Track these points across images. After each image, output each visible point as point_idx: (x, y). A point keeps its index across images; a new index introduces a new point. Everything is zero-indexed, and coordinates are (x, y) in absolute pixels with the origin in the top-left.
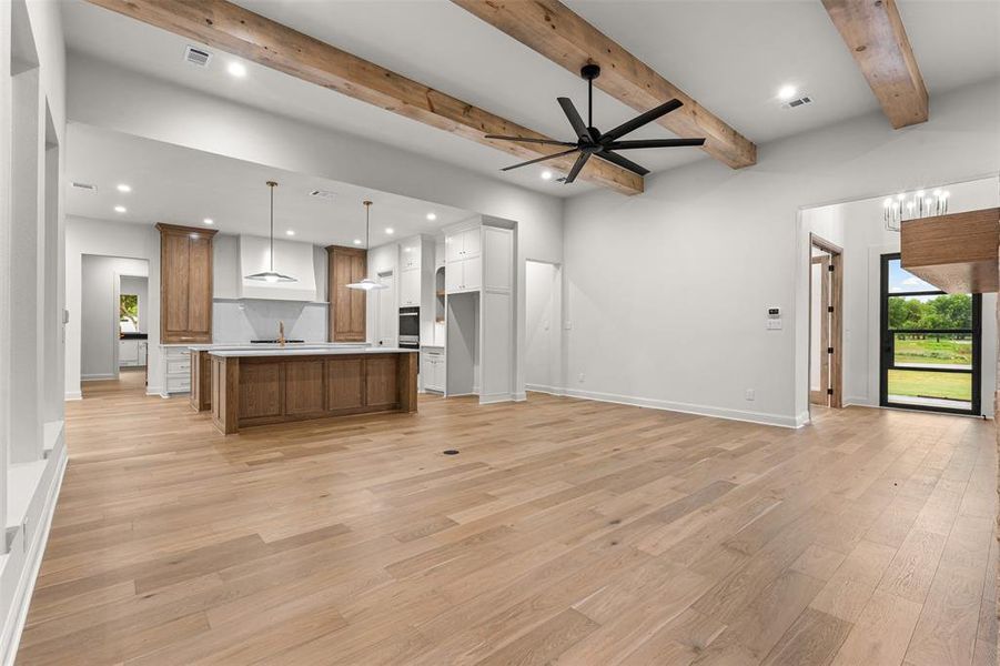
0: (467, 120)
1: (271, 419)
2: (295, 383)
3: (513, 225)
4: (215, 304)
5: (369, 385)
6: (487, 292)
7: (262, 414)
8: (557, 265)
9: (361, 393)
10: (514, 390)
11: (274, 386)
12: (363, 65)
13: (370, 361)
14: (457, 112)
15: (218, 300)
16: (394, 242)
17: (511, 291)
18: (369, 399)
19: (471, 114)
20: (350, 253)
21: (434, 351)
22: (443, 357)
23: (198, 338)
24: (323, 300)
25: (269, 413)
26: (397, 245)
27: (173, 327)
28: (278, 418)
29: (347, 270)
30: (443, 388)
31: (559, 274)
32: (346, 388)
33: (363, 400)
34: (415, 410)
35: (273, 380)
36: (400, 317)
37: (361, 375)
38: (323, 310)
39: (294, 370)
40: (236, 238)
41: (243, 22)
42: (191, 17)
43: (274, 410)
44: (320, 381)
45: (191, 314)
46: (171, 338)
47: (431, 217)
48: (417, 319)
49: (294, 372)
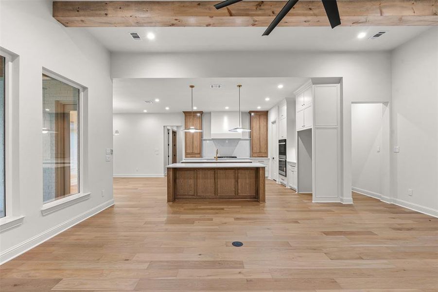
0: (260, 12)
1: (190, 197)
2: (201, 180)
3: (339, 80)
4: (204, 142)
5: (239, 184)
6: (317, 128)
7: (186, 194)
8: (385, 103)
9: (235, 188)
10: (342, 195)
11: (191, 182)
12: (182, 5)
13: (240, 171)
14: (252, 10)
15: (205, 140)
16: (276, 105)
17: (339, 126)
18: (239, 191)
19: (262, 7)
20: (259, 114)
21: (293, 165)
22: (296, 169)
23: (196, 156)
24: (248, 137)
25: (190, 194)
26: (278, 106)
27: (188, 151)
28: (193, 197)
29: (258, 122)
30: (296, 187)
31: (388, 109)
32: (227, 185)
33: (236, 192)
34: (264, 201)
35: (191, 179)
36: (279, 145)
37: (235, 178)
38: (248, 142)
39: (201, 174)
40: (210, 113)
41: (120, 8)
42: (99, 15)
43: (192, 193)
44: (213, 180)
45: (194, 146)
46: (188, 156)
47: (280, 86)
48: (285, 145)
49: (201, 175)
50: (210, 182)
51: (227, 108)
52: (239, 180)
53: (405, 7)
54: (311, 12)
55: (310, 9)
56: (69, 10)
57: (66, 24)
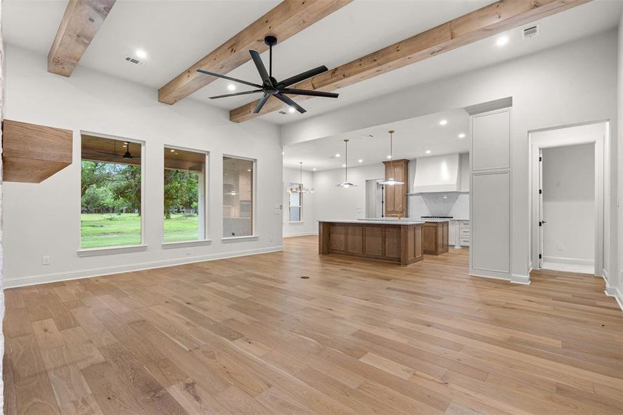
50: (358, 238)
51: (428, 152)
52: (387, 240)
53: (486, 16)
54: (375, 63)
55: (375, 60)
56: (236, 114)
57: (238, 122)
